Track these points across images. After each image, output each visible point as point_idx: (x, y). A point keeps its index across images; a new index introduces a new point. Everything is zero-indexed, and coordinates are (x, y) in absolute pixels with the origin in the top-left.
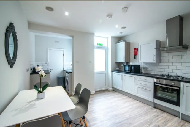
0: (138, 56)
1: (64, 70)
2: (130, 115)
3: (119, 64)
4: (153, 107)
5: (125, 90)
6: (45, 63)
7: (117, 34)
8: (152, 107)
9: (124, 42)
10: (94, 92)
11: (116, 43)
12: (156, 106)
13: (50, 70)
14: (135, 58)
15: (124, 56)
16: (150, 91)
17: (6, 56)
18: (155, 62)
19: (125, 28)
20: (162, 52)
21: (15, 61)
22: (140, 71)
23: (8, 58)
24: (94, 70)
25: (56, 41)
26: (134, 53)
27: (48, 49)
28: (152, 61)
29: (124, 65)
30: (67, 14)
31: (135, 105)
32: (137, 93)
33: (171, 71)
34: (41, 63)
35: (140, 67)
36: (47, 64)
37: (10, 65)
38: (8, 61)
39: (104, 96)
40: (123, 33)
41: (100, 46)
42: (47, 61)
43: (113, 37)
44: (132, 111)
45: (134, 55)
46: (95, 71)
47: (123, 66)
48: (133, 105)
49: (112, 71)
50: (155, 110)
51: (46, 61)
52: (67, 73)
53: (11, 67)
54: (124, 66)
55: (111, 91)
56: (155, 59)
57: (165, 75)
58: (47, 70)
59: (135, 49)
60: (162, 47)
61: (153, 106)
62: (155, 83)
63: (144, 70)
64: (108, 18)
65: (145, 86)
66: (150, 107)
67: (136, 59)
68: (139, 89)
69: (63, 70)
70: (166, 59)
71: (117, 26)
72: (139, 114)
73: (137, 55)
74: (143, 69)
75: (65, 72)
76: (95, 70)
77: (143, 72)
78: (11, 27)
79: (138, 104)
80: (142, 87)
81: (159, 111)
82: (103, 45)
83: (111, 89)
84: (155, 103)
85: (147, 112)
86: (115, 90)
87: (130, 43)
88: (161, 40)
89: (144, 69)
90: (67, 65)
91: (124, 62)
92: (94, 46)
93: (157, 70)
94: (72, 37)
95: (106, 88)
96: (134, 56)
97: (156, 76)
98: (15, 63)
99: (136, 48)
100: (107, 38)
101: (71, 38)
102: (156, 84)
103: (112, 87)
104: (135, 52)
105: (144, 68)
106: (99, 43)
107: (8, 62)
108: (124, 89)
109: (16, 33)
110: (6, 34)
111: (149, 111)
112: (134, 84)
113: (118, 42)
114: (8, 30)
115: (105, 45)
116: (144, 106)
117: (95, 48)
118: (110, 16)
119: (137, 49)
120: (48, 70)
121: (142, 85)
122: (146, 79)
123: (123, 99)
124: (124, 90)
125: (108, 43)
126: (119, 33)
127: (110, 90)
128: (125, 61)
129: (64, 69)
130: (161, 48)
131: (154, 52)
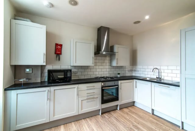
3: (15, 70)
4: (100, 115)
32: (82, 110)
33: (97, 73)
49: (5, 90)
59: (57, 45)
62: (102, 87)
65: (93, 94)
67: (59, 60)
73: (61, 53)
84: (102, 109)
91: (45, 64)
93: (86, 73)
104: (56, 49)
108: (54, 116)
119: (61, 45)
121: (89, 95)
122: (93, 86)
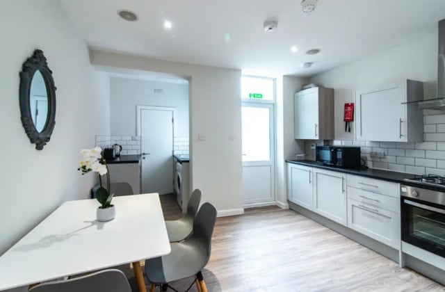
0: (356, 124)
1: (173, 156)
2: (331, 281)
3: (304, 144)
4: (400, 266)
5: (320, 211)
6: (132, 140)
7: (299, 68)
8: (397, 265)
9: (317, 88)
10: (243, 210)
11: (298, 91)
12: (409, 265)
13: (144, 154)
14: (348, 128)
15: (317, 124)
16: (390, 218)
17: (24, 125)
18: (405, 140)
19: (316, 51)
20: (425, 112)
21: (48, 136)
22: (362, 163)
23: (29, 129)
24: (241, 158)
25: (155, 90)
26: (345, 117)
27: (139, 108)
28: (395, 138)
29: (318, 145)
30: (168, 25)
31: (346, 254)
32: (353, 222)
34: (124, 138)
35: (360, 152)
36: (136, 140)
37: (37, 144)
38: (28, 135)
39: (265, 221)
40: (312, 65)
41: (256, 101)
42: (136, 135)
43: (289, 78)
44: (337, 269)
45: (345, 120)
46: (244, 159)
47: (314, 148)
48: (340, 253)
49: (286, 161)
50: (408, 274)
51: (134, 135)
52: (178, 164)
53: (39, 147)
54: (319, 149)
55: (286, 210)
56: (405, 131)
57: (436, 177)
58: (136, 154)
59: (347, 105)
60: (425, 99)
61: (400, 263)
62: (403, 198)
63: (373, 161)
64: (266, 29)
65: (376, 203)
66: (392, 264)
67: (349, 131)
68: (358, 212)
69: (171, 154)
70: (438, 131)
71: (294, 49)
72: (358, 282)
73: (352, 120)
74: (369, 158)
75: (176, 160)
76: (243, 157)
77: (370, 165)
78: (35, 60)
79: (356, 251)
80: (365, 205)
81: (421, 278)
82: (264, 98)
83: (284, 205)
84: (405, 256)
85: (379, 279)
86: (295, 209)
87: (333, 90)
88: (423, 80)
89: (371, 157)
90: (180, 144)
91: (317, 138)
92: (240, 99)
93: (411, 161)
94: (189, 79)
95: (272, 203)
96: (345, 123)
97: (406, 180)
98: (49, 138)
99: (350, 102)
100: (275, 80)
101: (186, 82)
102: (406, 201)
103: (288, 201)
104: (346, 113)
105: (374, 155)
106: (252, 93)
107: (29, 137)
108: (317, 207)
109: (51, 72)
110: (21, 75)
111: (388, 277)
112: (343, 195)
113: (303, 89)
114: (27, 65)
115: (268, 96)
116: (373, 259)
117: (243, 104)
118: (271, 23)
119: (352, 105)
120: (139, 153)
121: (366, 201)
122: (376, 187)
123: (315, 233)
124: (319, 209)
125: (275, 91)
126: (302, 65)
127: (284, 208)
128: (320, 137)
129: (175, 153)
130: (423, 101)
131: (402, 112)
